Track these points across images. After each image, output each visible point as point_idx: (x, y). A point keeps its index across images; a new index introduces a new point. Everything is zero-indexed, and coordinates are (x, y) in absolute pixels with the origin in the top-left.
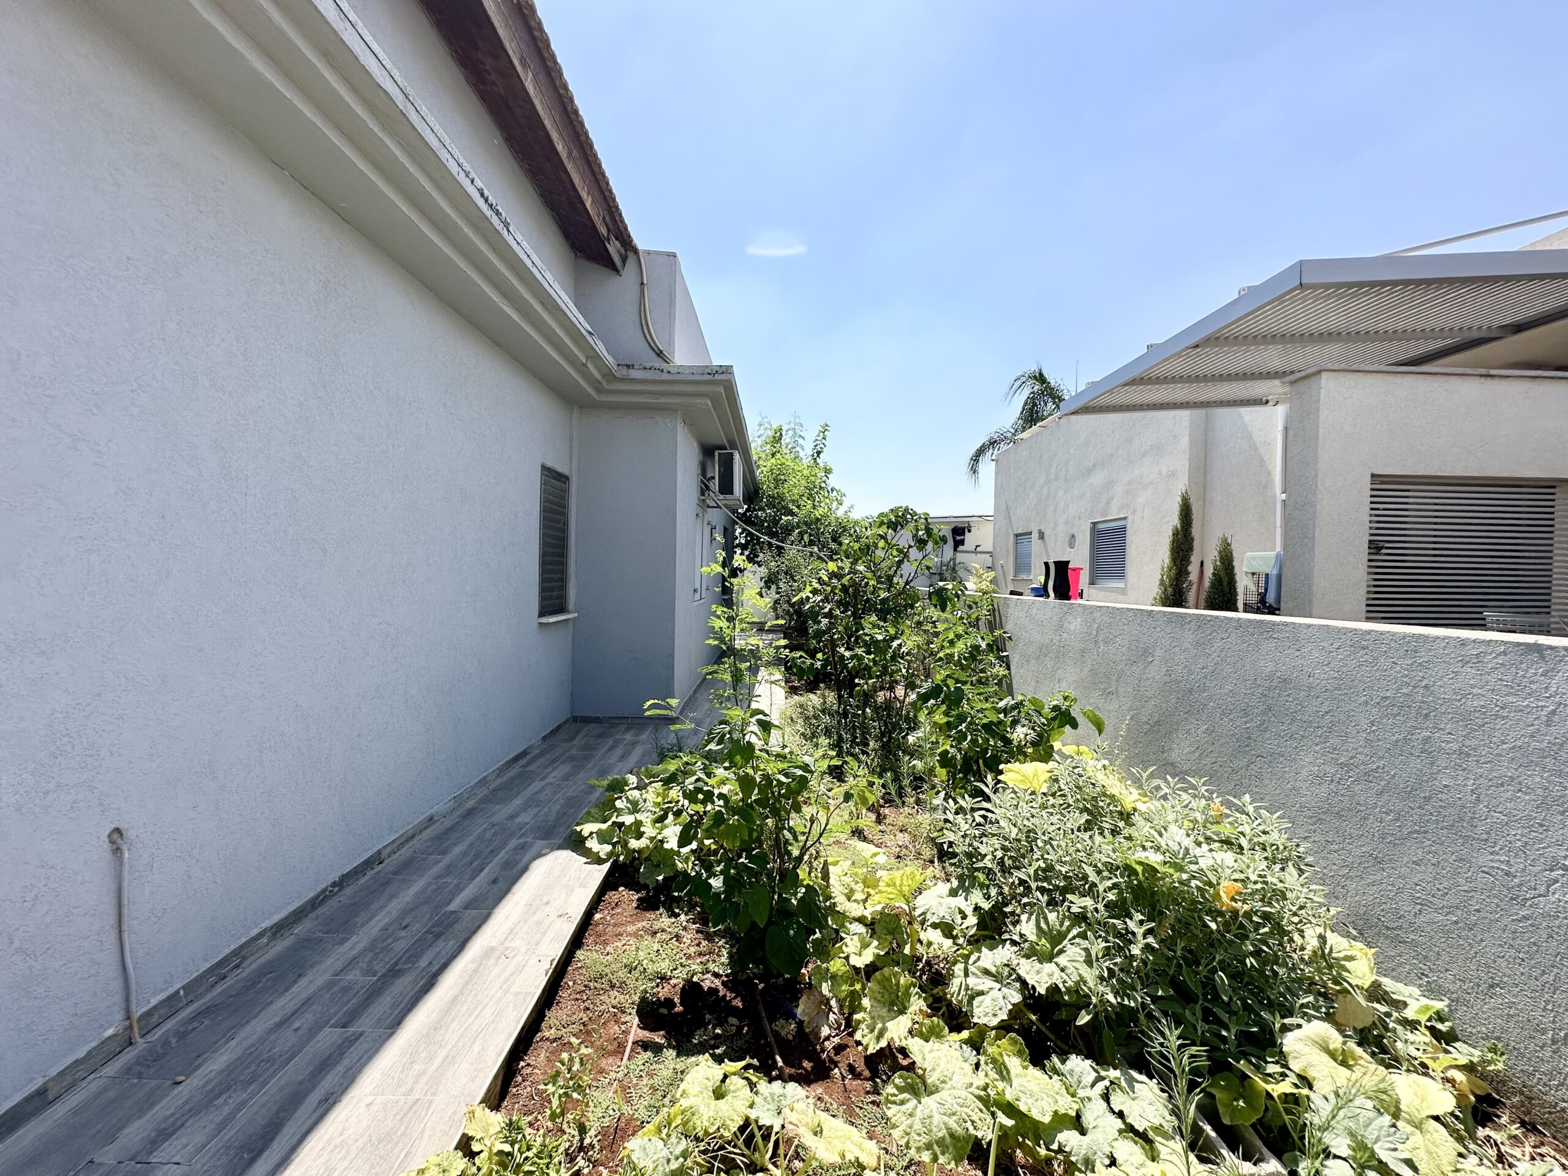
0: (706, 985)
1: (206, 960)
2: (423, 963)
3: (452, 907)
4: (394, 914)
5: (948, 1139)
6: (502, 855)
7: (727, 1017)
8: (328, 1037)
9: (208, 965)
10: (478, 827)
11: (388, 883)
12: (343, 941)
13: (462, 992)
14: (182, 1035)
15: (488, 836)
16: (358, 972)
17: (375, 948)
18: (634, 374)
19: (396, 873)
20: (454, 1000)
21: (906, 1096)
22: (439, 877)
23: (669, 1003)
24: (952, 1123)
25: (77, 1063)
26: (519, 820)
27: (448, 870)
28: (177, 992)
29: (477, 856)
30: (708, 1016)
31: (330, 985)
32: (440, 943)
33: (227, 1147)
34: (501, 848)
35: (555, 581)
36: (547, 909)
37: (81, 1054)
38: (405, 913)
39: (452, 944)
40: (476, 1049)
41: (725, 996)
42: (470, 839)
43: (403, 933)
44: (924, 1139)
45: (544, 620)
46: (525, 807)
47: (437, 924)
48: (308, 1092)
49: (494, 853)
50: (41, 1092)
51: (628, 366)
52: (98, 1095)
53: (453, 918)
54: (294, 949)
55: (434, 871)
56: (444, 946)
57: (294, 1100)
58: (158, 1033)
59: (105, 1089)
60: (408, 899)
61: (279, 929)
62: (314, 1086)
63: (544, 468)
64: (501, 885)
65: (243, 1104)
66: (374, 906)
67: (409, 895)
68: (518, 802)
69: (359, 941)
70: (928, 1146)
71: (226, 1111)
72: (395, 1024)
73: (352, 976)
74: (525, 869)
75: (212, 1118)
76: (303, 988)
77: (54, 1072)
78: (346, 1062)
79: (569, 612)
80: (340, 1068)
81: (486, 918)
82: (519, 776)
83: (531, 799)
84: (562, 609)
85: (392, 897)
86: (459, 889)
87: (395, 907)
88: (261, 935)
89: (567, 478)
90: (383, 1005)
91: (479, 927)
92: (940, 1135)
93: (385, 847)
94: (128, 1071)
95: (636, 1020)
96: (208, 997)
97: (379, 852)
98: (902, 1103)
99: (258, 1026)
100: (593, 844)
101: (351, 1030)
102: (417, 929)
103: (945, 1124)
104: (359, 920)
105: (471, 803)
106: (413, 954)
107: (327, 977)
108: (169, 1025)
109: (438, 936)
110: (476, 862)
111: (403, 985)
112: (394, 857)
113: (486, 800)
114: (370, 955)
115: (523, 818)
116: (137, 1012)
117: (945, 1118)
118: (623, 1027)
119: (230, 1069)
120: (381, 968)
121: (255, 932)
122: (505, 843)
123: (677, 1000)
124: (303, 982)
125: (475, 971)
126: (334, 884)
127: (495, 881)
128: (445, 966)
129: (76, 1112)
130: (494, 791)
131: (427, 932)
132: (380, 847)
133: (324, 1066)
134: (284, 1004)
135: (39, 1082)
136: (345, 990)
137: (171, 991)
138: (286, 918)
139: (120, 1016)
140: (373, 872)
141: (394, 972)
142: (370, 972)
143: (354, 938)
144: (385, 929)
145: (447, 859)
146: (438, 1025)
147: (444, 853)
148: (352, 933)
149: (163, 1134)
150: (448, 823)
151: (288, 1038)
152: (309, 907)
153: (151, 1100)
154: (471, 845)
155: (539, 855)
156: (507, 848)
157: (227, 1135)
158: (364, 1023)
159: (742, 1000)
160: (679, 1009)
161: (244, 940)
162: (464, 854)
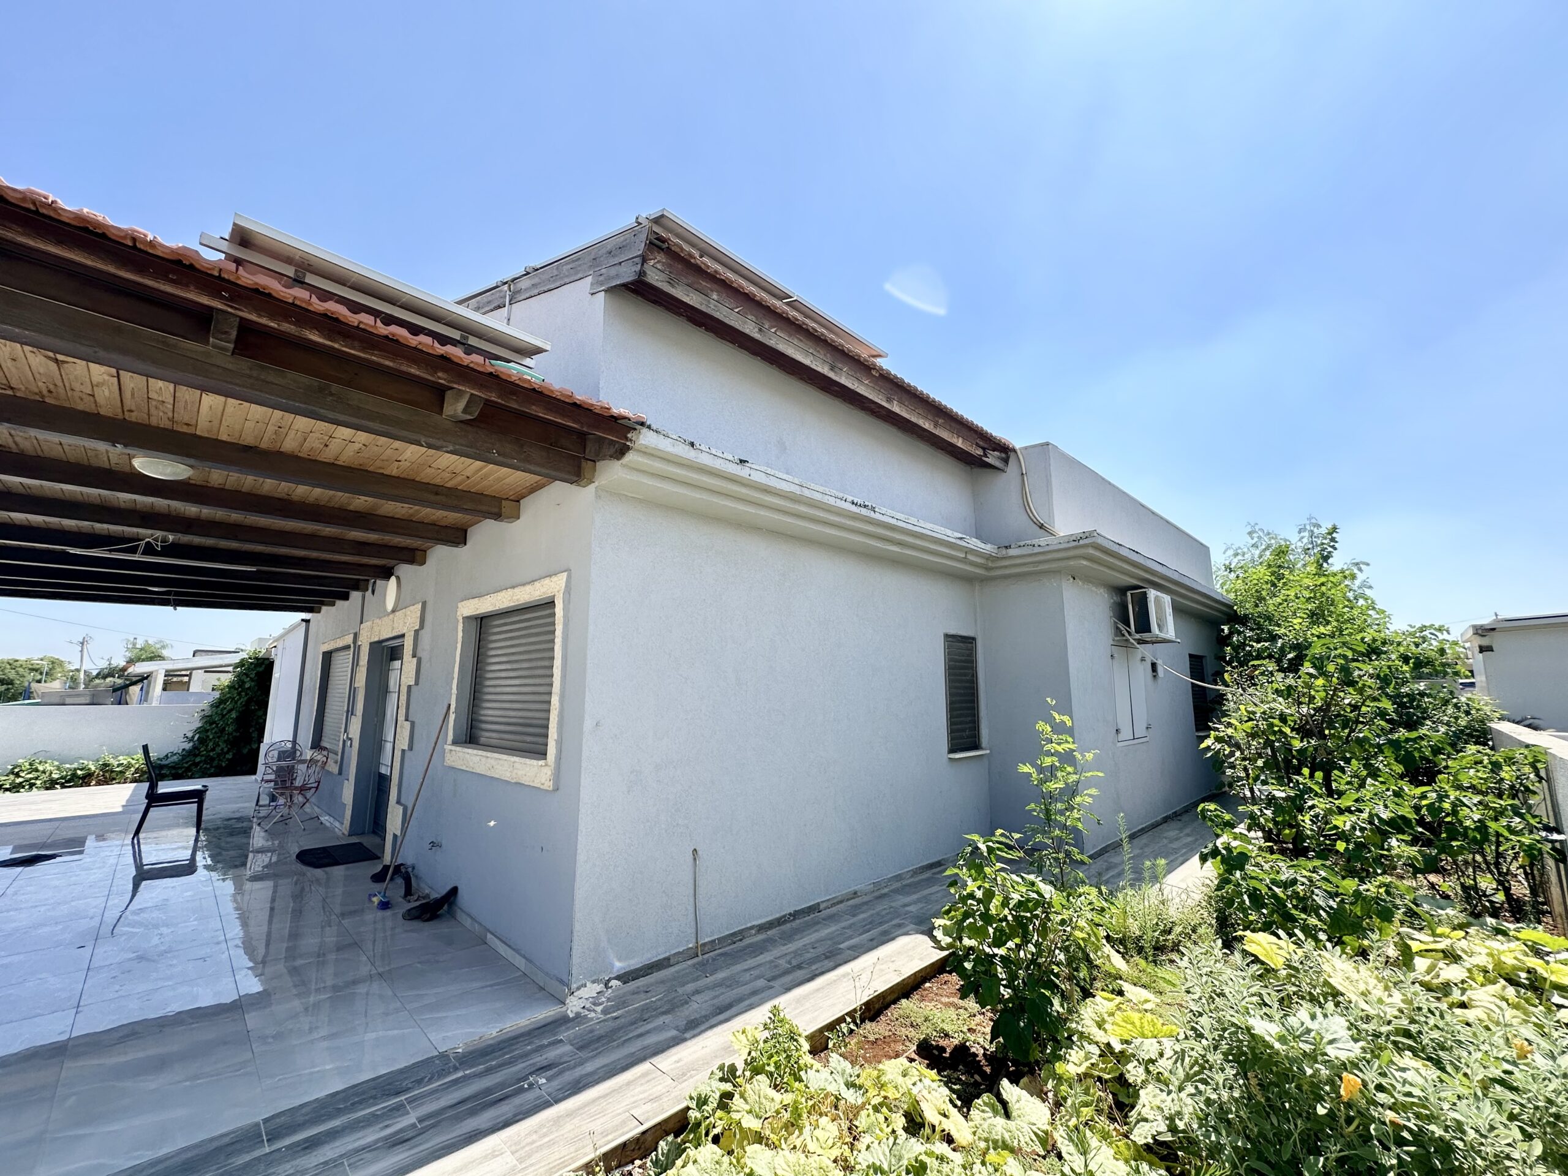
0: (973, 1050)
1: (727, 929)
2: (814, 967)
3: (841, 946)
4: (813, 940)
5: (1000, 1143)
6: (885, 927)
7: (974, 1073)
8: (761, 983)
9: (728, 933)
10: (881, 907)
11: (818, 923)
12: (785, 945)
13: (823, 988)
14: (714, 960)
15: (884, 913)
16: (784, 961)
17: (796, 953)
18: (1012, 552)
19: (824, 919)
20: (818, 990)
21: (987, 1109)
22: (844, 928)
23: (943, 1049)
24: (1007, 1136)
25: (679, 953)
26: (907, 908)
27: (850, 927)
28: (714, 941)
29: (870, 923)
30: (961, 1067)
31: (771, 962)
32: (826, 962)
33: (714, 1005)
34: (887, 922)
35: (967, 723)
36: (891, 964)
37: (681, 950)
38: (818, 941)
39: (832, 964)
40: (816, 1013)
41: (980, 1061)
42: (872, 912)
43: (812, 950)
44: (985, 1135)
45: (952, 756)
46: (915, 903)
47: (830, 952)
48: (745, 999)
49: (881, 924)
50: (668, 959)
51: (1006, 547)
52: (683, 970)
53: (840, 951)
54: (764, 941)
55: (843, 924)
56: (828, 964)
57: (740, 1000)
58: (706, 956)
59: (686, 969)
60: (823, 935)
61: (761, 928)
62: (749, 998)
63: (947, 636)
64: (874, 943)
65: (723, 993)
66: (805, 933)
67: (825, 932)
68: (915, 897)
69: (792, 947)
70: (986, 1140)
71: (718, 993)
72: (788, 989)
73: (782, 962)
74: (893, 939)
75: (711, 994)
76: (761, 959)
77: (673, 952)
78: (763, 995)
79: (981, 749)
80: (760, 996)
81: (855, 958)
82: (928, 879)
83: (925, 897)
84: (976, 746)
85: (816, 931)
86: (850, 938)
87: (814, 937)
88: (752, 928)
89: (974, 639)
90: (787, 979)
91: (850, 961)
92: (996, 1137)
93: (822, 902)
94: (694, 965)
95: (915, 1048)
96: (727, 948)
97: (818, 904)
98: (983, 1111)
99: (739, 967)
100: (938, 934)
101: (771, 983)
102: (820, 950)
103: (1002, 1134)
104: (796, 937)
105: (886, 890)
106: (812, 962)
107: (772, 958)
108: (711, 954)
109: (827, 958)
110: (866, 927)
111: (800, 974)
112: (828, 910)
113: (896, 891)
114: (793, 955)
115: (911, 908)
116: (700, 943)
117: (1004, 1131)
118: (904, 1048)
119: (724, 979)
120: (794, 963)
121: (749, 925)
122: (891, 920)
123: (948, 1050)
124: (762, 956)
125: (835, 981)
126: (790, 914)
127: (872, 940)
128: (822, 973)
129: (677, 972)
130: (905, 886)
131: (824, 954)
132: (819, 901)
133: (754, 993)
134: (751, 962)
135: (667, 954)
136: (776, 966)
137: (713, 938)
138: (764, 924)
139: (694, 940)
140: (813, 916)
141: (799, 967)
142: (789, 963)
143: (790, 945)
144: (804, 946)
145: (855, 919)
146: (806, 997)
147: (854, 916)
148: (790, 942)
149: (697, 992)
150: (866, 899)
151: (747, 976)
152: (776, 923)
153: (696, 979)
154: (872, 915)
155: (907, 934)
156: (890, 923)
157: (715, 1001)
158: (776, 984)
159: (992, 1069)
160: (947, 1055)
161: (743, 927)
162: (864, 919)
